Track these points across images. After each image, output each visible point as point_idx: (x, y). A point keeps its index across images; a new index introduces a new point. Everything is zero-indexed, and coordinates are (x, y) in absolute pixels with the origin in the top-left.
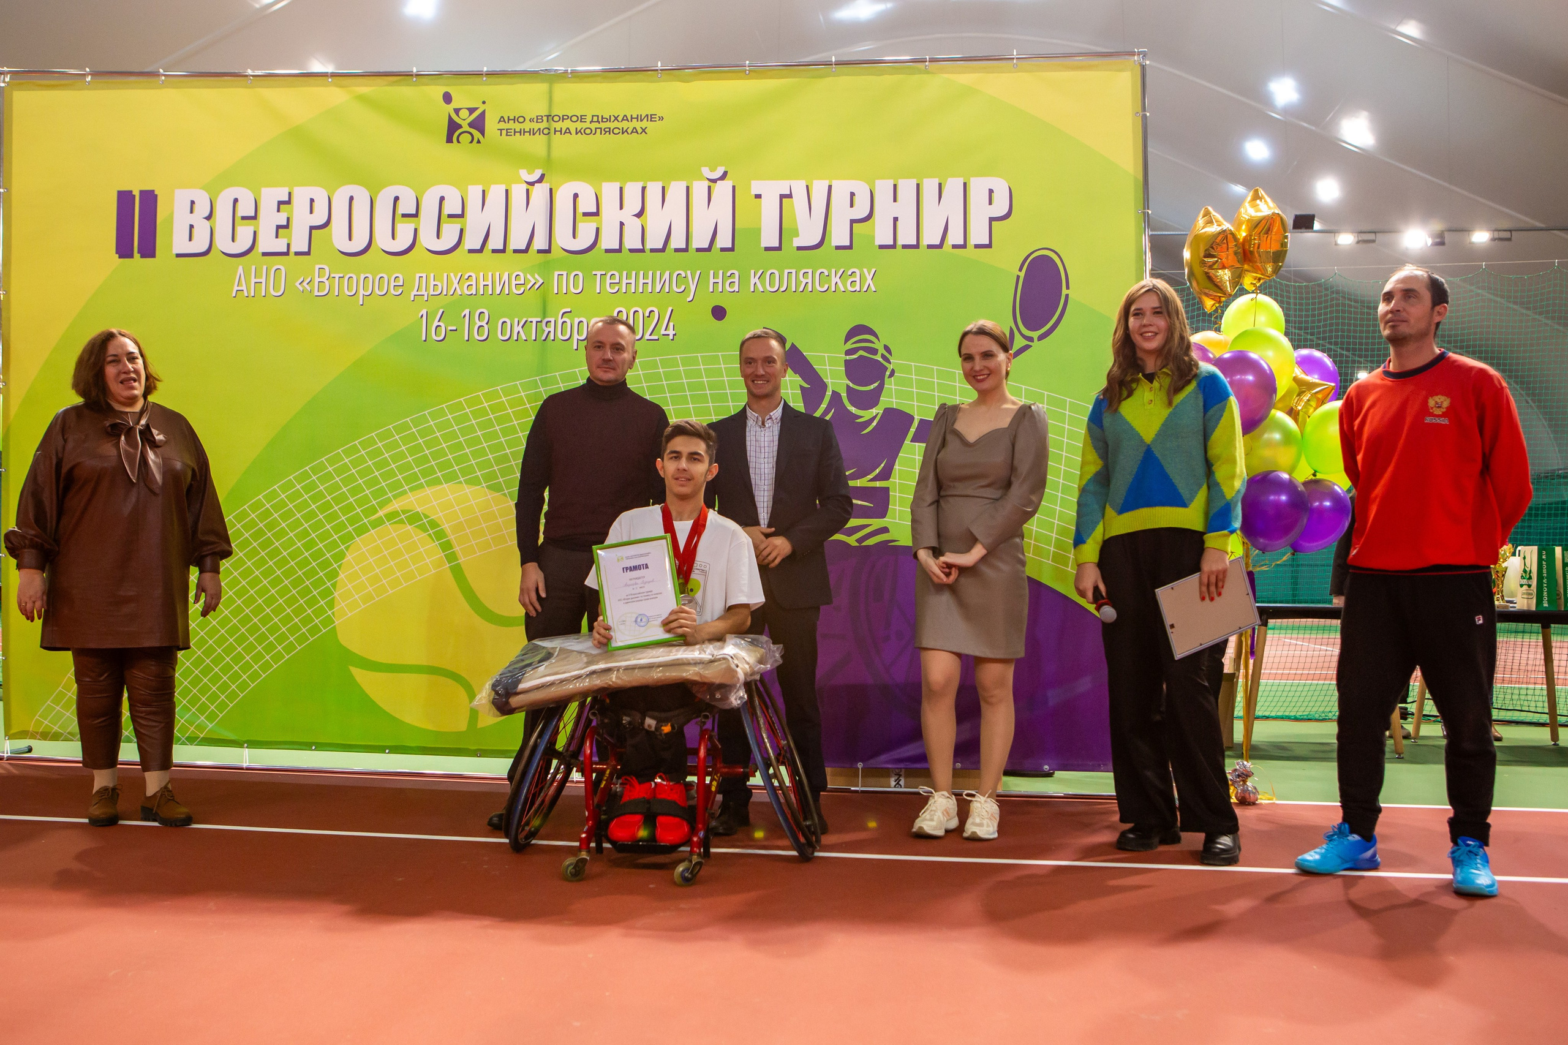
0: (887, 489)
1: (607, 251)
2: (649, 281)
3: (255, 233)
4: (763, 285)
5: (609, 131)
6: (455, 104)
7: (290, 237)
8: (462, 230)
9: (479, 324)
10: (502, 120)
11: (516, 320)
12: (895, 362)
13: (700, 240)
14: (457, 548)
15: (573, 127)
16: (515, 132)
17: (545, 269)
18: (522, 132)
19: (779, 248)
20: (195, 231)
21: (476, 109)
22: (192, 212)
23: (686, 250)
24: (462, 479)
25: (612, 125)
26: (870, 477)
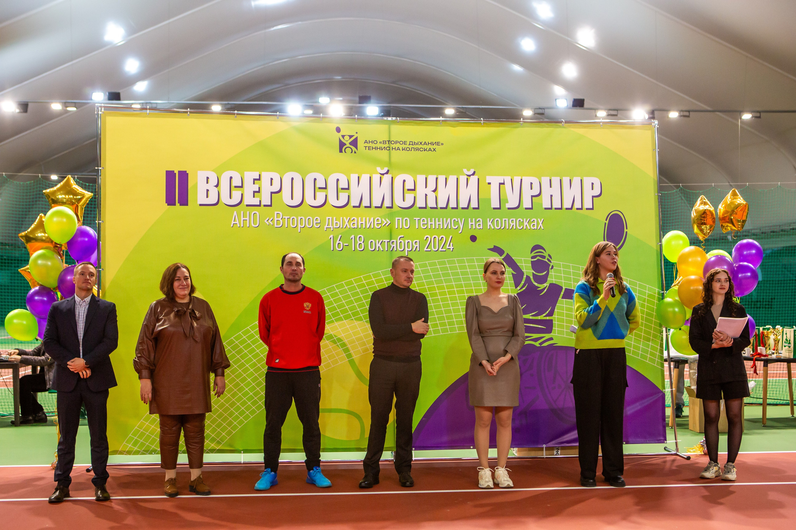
0: (552, 320)
1: (420, 208)
2: (441, 223)
3: (242, 194)
4: (494, 226)
5: (418, 149)
6: (342, 133)
7: (261, 197)
8: (349, 196)
9: (359, 242)
10: (366, 142)
11: (377, 241)
12: (553, 262)
13: (463, 203)
14: (352, 352)
15: (401, 147)
16: (373, 148)
17: (391, 216)
18: (376, 148)
19: (500, 208)
20: (209, 192)
21: (353, 136)
22: (207, 183)
23: (457, 208)
24: (353, 318)
25: (419, 146)
26: (544, 315)
